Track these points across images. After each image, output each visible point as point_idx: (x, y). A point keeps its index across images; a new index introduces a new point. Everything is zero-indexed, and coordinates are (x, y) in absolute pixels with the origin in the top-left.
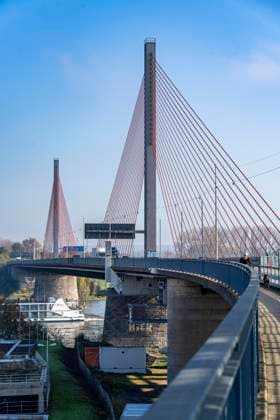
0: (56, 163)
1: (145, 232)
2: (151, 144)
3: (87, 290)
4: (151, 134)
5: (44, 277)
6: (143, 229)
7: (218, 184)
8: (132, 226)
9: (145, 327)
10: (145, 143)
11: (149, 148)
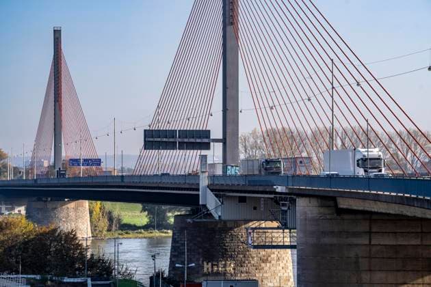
0: (57, 34)
1: (224, 141)
2: (232, 24)
3: (104, 223)
4: (232, 10)
5: (39, 205)
6: (221, 137)
7: (336, 84)
8: (207, 133)
9: (225, 266)
10: (224, 22)
11: (229, 28)
